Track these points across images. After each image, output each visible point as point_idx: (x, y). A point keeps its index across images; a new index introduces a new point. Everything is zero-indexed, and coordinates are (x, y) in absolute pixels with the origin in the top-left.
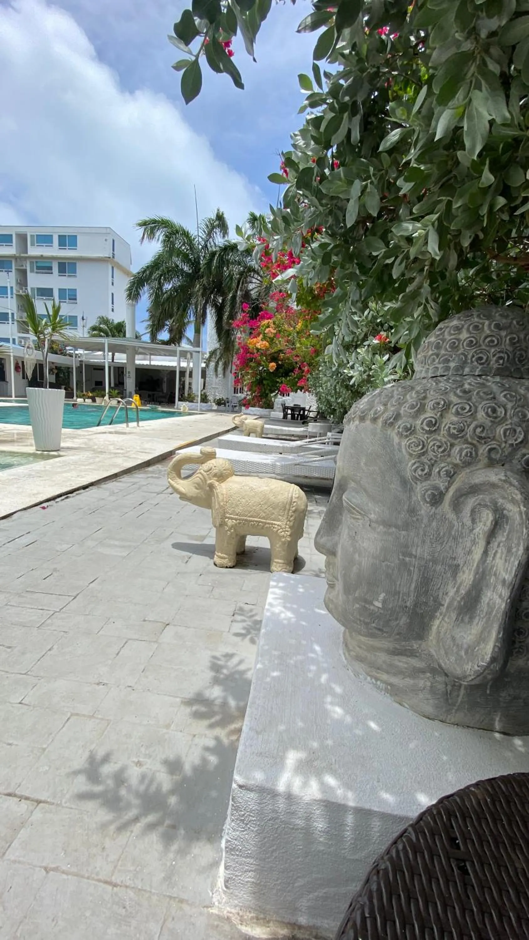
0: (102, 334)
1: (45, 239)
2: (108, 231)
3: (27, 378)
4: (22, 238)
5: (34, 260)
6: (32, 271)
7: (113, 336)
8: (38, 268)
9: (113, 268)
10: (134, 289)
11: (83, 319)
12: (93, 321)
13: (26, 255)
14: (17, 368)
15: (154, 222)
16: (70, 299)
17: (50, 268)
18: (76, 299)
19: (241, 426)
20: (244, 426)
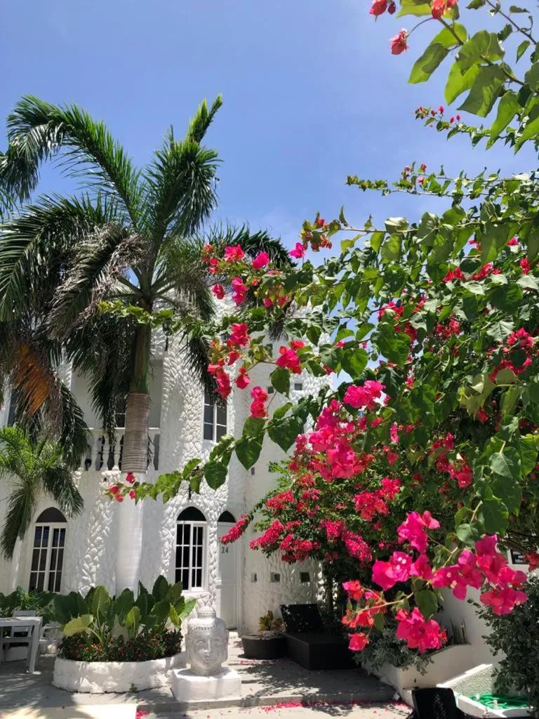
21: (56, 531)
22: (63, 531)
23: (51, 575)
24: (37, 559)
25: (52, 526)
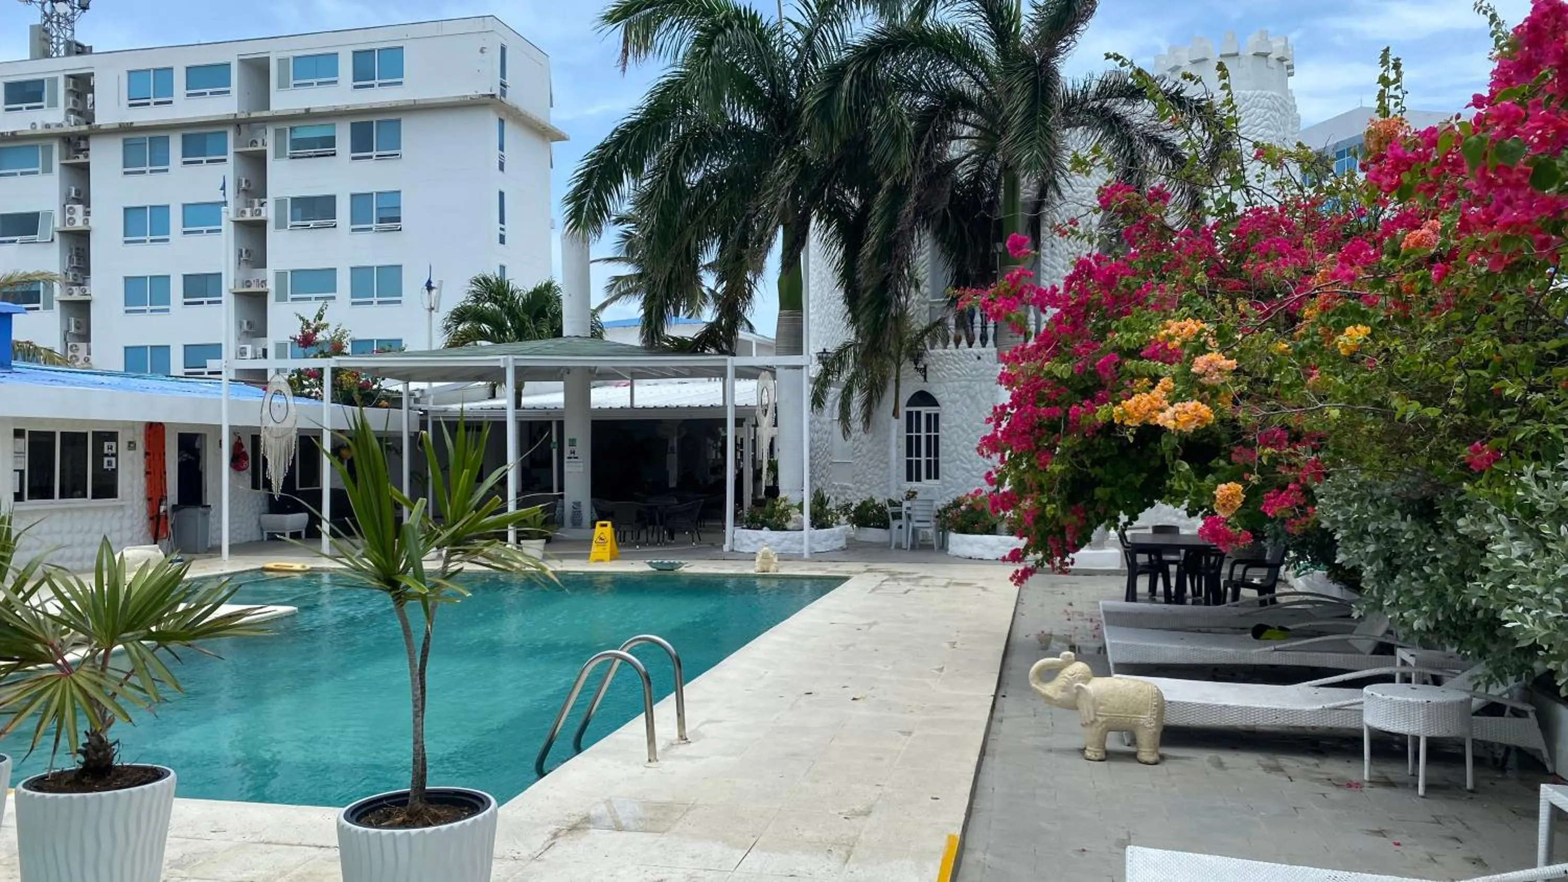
0: (485, 327)
1: (317, 67)
2: (489, 24)
3: (268, 484)
4: (258, 70)
5: (287, 126)
6: (279, 154)
7: (521, 334)
8: (297, 144)
9: (502, 121)
10: (591, 193)
11: (429, 287)
12: (456, 294)
13: (265, 114)
14: (237, 460)
16: (381, 220)
17: (330, 141)
18: (398, 219)
19: (1071, 705)
20: (1085, 707)
21: (928, 416)
22: (937, 416)
23: (928, 462)
24: (912, 446)
25: (924, 410)
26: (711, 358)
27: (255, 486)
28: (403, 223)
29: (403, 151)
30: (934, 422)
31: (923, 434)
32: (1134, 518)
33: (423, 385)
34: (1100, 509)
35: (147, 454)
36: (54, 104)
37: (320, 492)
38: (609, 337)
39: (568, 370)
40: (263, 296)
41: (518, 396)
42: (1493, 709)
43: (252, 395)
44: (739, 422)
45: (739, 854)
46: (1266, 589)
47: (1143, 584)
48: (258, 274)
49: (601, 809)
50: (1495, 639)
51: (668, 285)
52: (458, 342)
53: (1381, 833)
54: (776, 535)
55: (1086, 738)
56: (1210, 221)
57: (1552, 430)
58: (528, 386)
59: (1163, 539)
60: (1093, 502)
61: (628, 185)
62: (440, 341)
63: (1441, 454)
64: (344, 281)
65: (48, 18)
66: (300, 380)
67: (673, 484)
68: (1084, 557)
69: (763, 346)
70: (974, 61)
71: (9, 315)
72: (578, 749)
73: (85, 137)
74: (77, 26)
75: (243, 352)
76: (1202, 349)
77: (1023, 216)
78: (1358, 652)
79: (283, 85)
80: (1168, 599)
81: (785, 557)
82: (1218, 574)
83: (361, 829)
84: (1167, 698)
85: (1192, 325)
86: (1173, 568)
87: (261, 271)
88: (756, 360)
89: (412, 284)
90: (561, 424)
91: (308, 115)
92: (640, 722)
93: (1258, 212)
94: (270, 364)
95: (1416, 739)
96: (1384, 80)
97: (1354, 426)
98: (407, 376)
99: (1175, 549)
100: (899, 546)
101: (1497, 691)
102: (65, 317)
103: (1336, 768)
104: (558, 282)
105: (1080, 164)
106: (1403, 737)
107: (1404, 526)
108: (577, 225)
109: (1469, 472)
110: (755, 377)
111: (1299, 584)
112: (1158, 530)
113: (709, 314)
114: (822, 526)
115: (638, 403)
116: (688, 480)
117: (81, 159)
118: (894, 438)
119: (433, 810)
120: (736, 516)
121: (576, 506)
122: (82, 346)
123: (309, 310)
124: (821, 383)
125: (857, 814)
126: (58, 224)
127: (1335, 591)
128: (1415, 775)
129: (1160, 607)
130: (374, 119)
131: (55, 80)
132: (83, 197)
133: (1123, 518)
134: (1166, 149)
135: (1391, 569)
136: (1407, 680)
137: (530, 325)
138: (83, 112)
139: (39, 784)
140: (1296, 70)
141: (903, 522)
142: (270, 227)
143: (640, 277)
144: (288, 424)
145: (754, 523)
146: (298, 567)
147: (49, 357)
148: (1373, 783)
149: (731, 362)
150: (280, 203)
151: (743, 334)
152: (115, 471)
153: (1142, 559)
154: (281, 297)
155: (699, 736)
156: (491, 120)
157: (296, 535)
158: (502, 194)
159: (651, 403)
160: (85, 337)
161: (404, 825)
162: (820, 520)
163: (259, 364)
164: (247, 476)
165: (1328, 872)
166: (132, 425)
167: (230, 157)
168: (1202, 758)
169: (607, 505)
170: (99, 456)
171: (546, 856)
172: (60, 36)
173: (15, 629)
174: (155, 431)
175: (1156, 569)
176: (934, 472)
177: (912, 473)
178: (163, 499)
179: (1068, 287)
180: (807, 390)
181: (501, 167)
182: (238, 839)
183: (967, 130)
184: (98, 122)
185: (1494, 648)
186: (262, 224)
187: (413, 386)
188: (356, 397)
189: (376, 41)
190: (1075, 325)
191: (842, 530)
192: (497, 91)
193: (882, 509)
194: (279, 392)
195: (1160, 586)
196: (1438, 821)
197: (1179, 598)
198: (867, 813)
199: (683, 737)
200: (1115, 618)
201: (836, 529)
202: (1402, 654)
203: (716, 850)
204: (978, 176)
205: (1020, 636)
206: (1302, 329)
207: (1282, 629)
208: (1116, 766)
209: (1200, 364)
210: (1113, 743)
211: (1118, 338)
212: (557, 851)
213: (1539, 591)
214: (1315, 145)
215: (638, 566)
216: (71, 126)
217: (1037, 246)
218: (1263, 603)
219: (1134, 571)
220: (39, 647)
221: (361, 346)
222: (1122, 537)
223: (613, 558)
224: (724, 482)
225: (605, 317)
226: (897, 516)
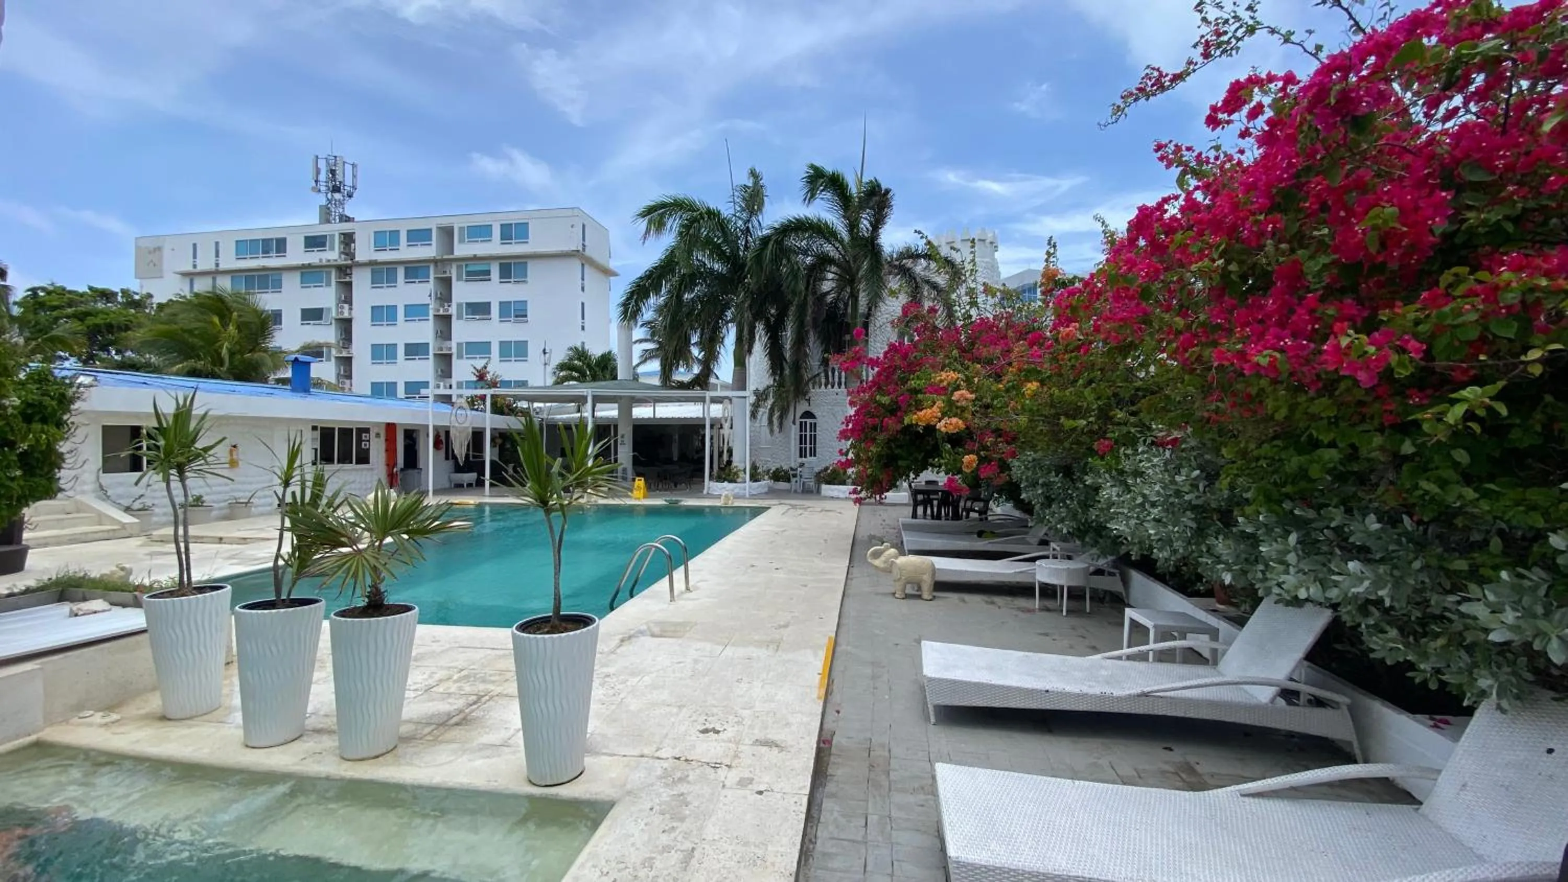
0: (575, 374)
1: (480, 232)
2: (576, 212)
3: (454, 457)
4: (447, 233)
5: (464, 264)
6: (459, 278)
7: (594, 378)
8: (469, 274)
9: (583, 265)
10: (633, 303)
11: (544, 352)
12: (559, 356)
13: (451, 257)
14: (437, 444)
15: (663, 205)
16: (516, 316)
17: (488, 272)
18: (526, 316)
19: (888, 569)
20: (895, 571)
21: (811, 424)
22: (815, 424)
23: (811, 448)
24: (802, 439)
25: (809, 421)
26: (697, 392)
27: (447, 458)
28: (529, 318)
29: (528, 279)
30: (814, 427)
31: (808, 433)
32: (917, 475)
33: (541, 405)
34: (901, 471)
35: (386, 440)
36: (332, 248)
37: (484, 462)
38: (642, 380)
39: (621, 397)
40: (450, 356)
41: (593, 411)
42: (1099, 572)
43: (445, 409)
44: (712, 426)
45: (721, 648)
46: (983, 512)
47: (920, 510)
48: (447, 343)
49: (644, 627)
50: (1101, 537)
51: (675, 353)
52: (559, 382)
53: (1046, 635)
54: (732, 485)
55: (898, 587)
56: (959, 323)
57: (1133, 430)
58: (598, 406)
59: (931, 487)
60: (898, 467)
61: (653, 300)
62: (550, 381)
63: (1078, 443)
64: (495, 349)
65: (330, 201)
66: (473, 401)
67: (675, 459)
68: (890, 496)
69: (725, 387)
70: (836, 239)
71: (308, 363)
72: (632, 596)
73: (350, 267)
74: (346, 206)
75: (438, 387)
76: (958, 388)
77: (860, 321)
78: (1029, 544)
79: (461, 241)
80: (933, 517)
81: (737, 497)
82: (958, 506)
83: (525, 635)
84: (937, 566)
85: (953, 375)
86: (935, 502)
87: (448, 343)
88: (719, 393)
89: (534, 351)
90: (616, 427)
91: (475, 258)
92: (666, 579)
93: (981, 319)
94: (454, 392)
95: (1062, 587)
96: (1048, 253)
97: (1033, 429)
98: (532, 399)
99: (936, 492)
100: (795, 491)
101: (1102, 563)
102: (338, 366)
103: (1022, 602)
104: (615, 351)
105: (893, 293)
106: (1054, 586)
107: (1057, 479)
108: (625, 318)
109: (1091, 452)
110: (721, 402)
111: (998, 510)
112: (928, 483)
113: (696, 369)
114: (756, 481)
115: (658, 415)
116: (683, 457)
117: (348, 279)
118: (793, 436)
119: (564, 625)
120: (711, 476)
121: (624, 470)
122: (348, 382)
123: (480, 364)
124: (756, 406)
125: (780, 627)
126: (334, 314)
127: (1017, 514)
128: (1061, 605)
129: (929, 521)
130: (512, 261)
131: (333, 236)
132: (348, 300)
133: (912, 476)
134: (934, 286)
135: (1049, 501)
136: (1055, 557)
137: (599, 373)
138: (348, 251)
139: (343, 614)
140: (1000, 248)
141: (798, 479)
142: (454, 319)
143: (657, 349)
144: (467, 425)
145: (720, 479)
146: (472, 502)
147: (330, 386)
148: (1041, 610)
149: (709, 394)
150: (459, 306)
151: (712, 380)
152: (368, 450)
153: (920, 497)
154: (460, 357)
155: (697, 588)
156: (576, 264)
157: (470, 485)
158: (583, 304)
159: (664, 416)
160: (349, 376)
161: (548, 633)
162: (754, 478)
163: (448, 392)
164: (442, 453)
165: (1021, 654)
166: (377, 424)
167: (432, 279)
168: (954, 597)
169: (641, 469)
170: (359, 441)
171: (618, 651)
172: (335, 211)
173: (330, 529)
174: (391, 428)
175: (927, 503)
176: (813, 453)
177: (802, 453)
178: (395, 465)
179: (885, 357)
180: (748, 409)
181: (583, 289)
182: (448, 646)
183: (830, 276)
184: (357, 259)
185: (1101, 541)
186: (450, 317)
187: (536, 405)
188: (506, 410)
189: (513, 219)
190: (888, 377)
191: (766, 483)
192: (580, 248)
193: (786, 472)
194: (460, 408)
195: (929, 511)
196: (1073, 628)
197: (939, 517)
198: (786, 626)
199: (688, 589)
200: (907, 527)
201: (763, 483)
202: (1053, 545)
203: (708, 646)
204: (837, 299)
205: (859, 536)
206: (1006, 379)
207: (992, 533)
208: (912, 602)
209: (956, 395)
210: (909, 590)
211: (913, 384)
212: (622, 649)
213: (1126, 511)
214: (1012, 286)
215: (659, 502)
216: (342, 261)
217: (867, 335)
218: (981, 520)
219: (916, 504)
220: (343, 539)
221: (507, 384)
222: (910, 486)
223: (645, 497)
224: (704, 458)
225: (640, 370)
226: (795, 476)
